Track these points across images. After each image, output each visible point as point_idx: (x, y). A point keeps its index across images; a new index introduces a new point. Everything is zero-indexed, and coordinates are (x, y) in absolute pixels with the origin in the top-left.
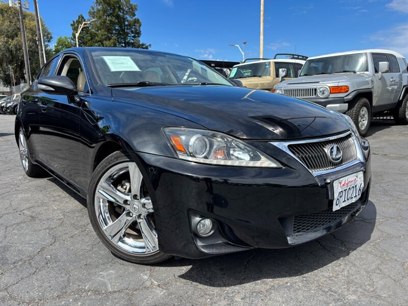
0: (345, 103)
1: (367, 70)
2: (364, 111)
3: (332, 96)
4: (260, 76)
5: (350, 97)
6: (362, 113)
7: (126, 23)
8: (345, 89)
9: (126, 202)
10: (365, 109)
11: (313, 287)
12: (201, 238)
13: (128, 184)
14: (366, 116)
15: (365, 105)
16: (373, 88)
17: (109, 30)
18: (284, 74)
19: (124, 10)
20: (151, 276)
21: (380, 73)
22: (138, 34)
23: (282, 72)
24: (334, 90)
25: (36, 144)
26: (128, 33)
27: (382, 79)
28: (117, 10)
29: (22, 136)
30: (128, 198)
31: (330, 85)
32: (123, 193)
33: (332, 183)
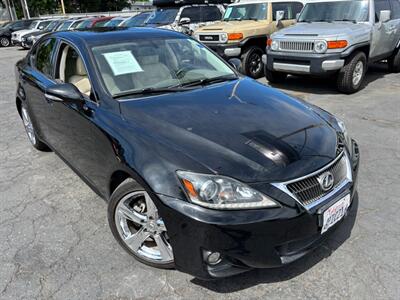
0: (341, 58)
1: (367, 20)
2: (360, 66)
3: (329, 51)
4: (256, 20)
5: (347, 52)
6: (357, 67)
8: (343, 44)
9: (143, 221)
10: (361, 63)
11: (300, 292)
12: (211, 266)
13: (143, 205)
14: (361, 70)
15: (361, 59)
16: (371, 40)
18: (281, 17)
20: (168, 280)
21: (380, 22)
23: (279, 15)
24: (332, 44)
25: (41, 124)
27: (382, 28)
29: (24, 111)
30: (145, 218)
31: (328, 40)
32: (140, 213)
33: (322, 215)
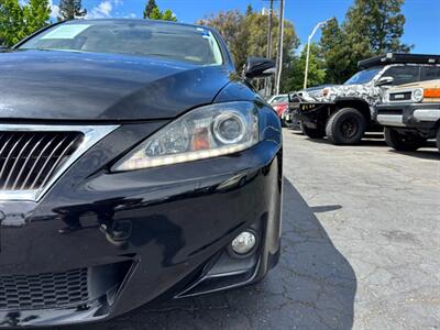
7: (387, 21)
17: (362, 31)
19: (386, 6)
22: (399, 33)
26: (386, 33)
28: (377, 7)
